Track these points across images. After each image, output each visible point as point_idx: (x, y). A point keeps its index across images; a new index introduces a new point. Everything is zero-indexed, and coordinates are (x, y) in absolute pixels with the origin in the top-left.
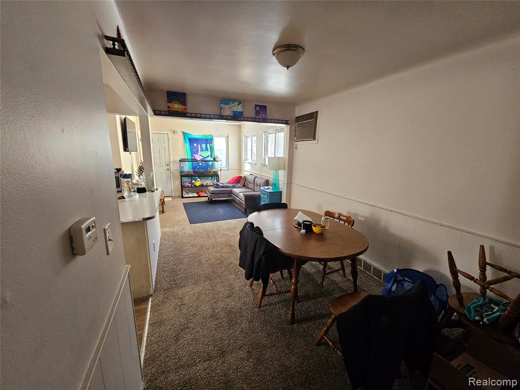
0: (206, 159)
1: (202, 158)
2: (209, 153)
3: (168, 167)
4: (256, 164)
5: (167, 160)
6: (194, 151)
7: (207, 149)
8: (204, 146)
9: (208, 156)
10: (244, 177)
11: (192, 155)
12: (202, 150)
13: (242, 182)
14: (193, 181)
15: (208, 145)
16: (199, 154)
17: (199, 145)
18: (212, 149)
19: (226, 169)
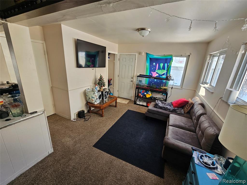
0: (161, 77)
1: (158, 75)
2: (165, 72)
3: (132, 79)
4: (212, 93)
5: (132, 75)
6: (152, 69)
7: (164, 68)
8: (162, 65)
9: (164, 74)
10: (192, 103)
11: (150, 73)
12: (159, 68)
13: (187, 109)
14: (145, 94)
15: (166, 64)
16: (156, 71)
17: (158, 64)
18: (169, 68)
19: (180, 88)
